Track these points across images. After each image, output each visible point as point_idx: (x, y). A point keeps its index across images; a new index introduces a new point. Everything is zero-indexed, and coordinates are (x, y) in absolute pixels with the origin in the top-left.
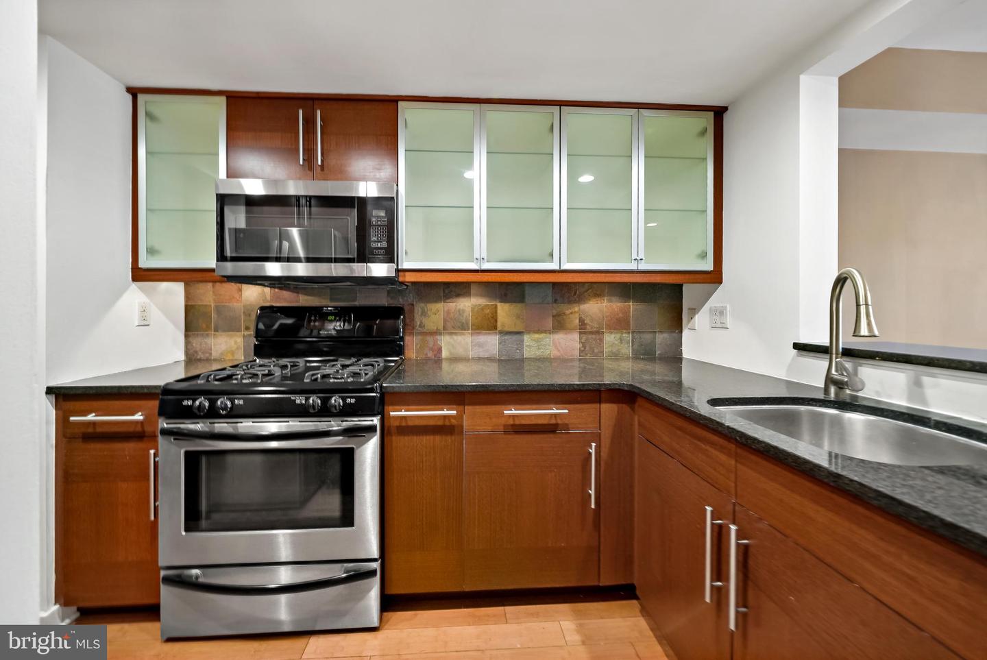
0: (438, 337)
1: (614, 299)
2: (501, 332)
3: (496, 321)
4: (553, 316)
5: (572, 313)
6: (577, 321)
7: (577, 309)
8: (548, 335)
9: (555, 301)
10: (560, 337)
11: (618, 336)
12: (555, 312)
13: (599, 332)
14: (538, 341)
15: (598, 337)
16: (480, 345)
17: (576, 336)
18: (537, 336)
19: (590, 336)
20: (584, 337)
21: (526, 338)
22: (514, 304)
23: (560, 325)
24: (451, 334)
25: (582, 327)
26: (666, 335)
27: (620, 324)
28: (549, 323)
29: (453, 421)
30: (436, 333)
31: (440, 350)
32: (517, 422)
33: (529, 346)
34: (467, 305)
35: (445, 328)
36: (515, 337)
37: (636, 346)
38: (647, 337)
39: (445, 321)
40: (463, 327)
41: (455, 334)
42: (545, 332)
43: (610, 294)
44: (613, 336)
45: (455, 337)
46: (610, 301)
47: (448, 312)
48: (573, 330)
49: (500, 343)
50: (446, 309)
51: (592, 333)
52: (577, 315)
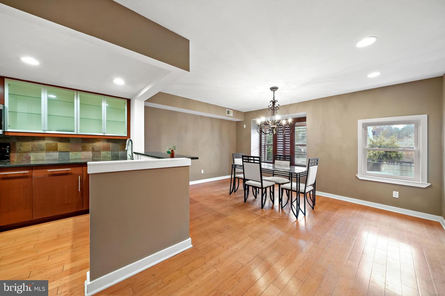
0: (29, 154)
1: (104, 142)
2: (59, 152)
3: (57, 148)
4: (82, 147)
5: (89, 146)
6: (91, 148)
7: (91, 145)
8: (80, 152)
9: (83, 142)
10: (84, 153)
11: (106, 152)
12: (82, 145)
13: (99, 151)
14: (75, 154)
15: (99, 152)
16: (50, 156)
17: (91, 153)
18: (75, 152)
19: (96, 152)
20: (94, 153)
21: (71, 154)
22: (65, 143)
23: (84, 149)
24: (35, 152)
25: (93, 150)
26: (122, 152)
27: (107, 149)
28: (80, 148)
29: (28, 175)
30: (28, 152)
31: (30, 158)
32: (54, 173)
33: (72, 156)
34: (43, 143)
35: (32, 150)
36: (66, 153)
37: (112, 155)
38: (116, 152)
39: (32, 148)
40: (41, 150)
41: (37, 152)
42: (79, 151)
43: (102, 141)
44: (104, 152)
45: (37, 153)
46: (102, 143)
47: (34, 145)
48: (89, 151)
49: (59, 155)
50: (33, 144)
51: (97, 151)
52: (91, 146)
